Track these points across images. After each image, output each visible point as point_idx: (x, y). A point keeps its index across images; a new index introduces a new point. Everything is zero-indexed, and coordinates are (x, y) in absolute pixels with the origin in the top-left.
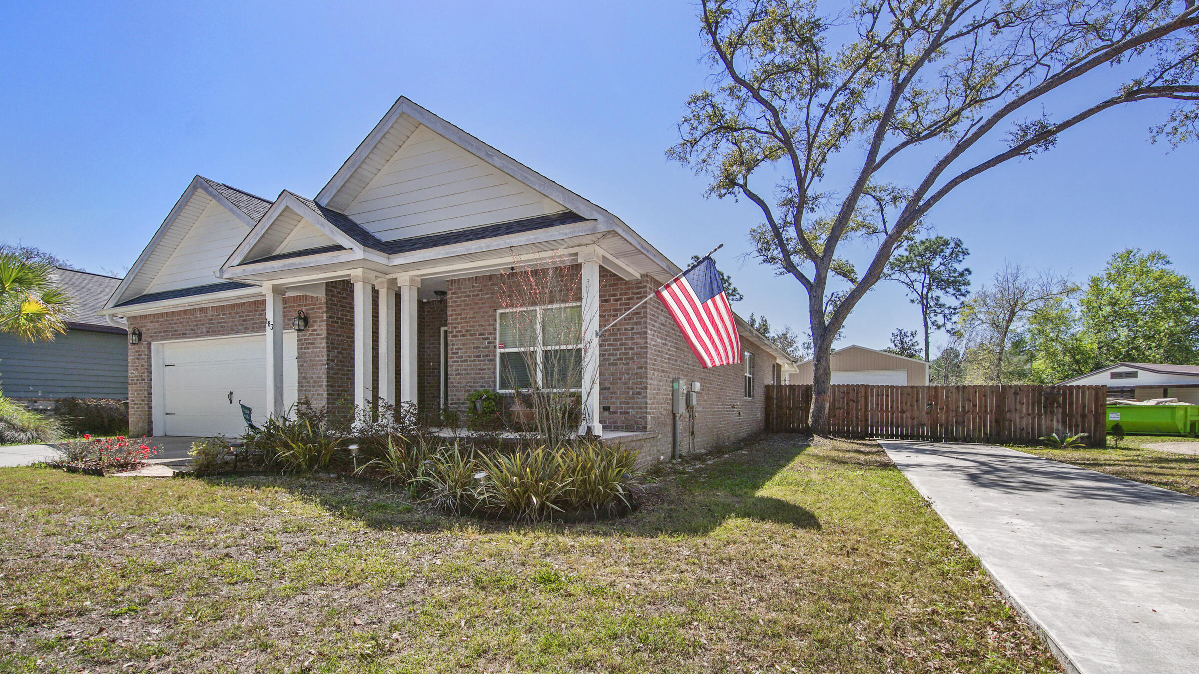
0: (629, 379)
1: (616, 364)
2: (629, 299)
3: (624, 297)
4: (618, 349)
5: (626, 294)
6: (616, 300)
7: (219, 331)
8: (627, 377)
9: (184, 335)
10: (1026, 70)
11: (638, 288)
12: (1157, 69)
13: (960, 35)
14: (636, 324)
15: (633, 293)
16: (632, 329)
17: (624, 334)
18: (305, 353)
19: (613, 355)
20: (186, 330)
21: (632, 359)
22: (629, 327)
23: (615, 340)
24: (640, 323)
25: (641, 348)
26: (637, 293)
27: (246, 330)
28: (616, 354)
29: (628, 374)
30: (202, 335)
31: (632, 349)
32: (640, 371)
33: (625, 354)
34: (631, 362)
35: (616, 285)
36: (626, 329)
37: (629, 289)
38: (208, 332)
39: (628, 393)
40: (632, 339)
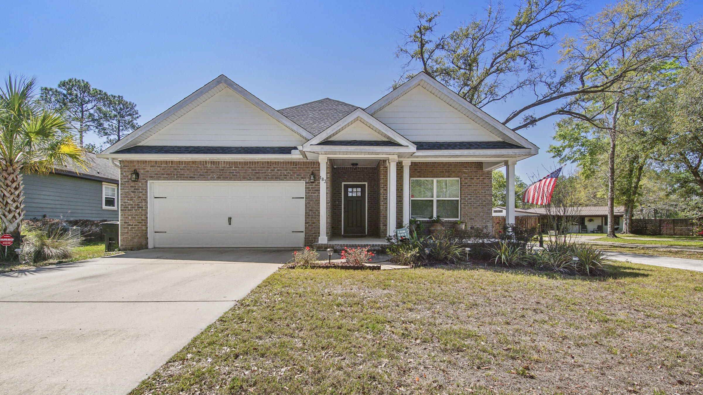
0: (483, 215)
1: (477, 208)
2: (483, 179)
3: (481, 178)
4: (478, 201)
5: (482, 176)
6: (478, 179)
7: (231, 178)
8: (482, 214)
9: (192, 178)
10: (511, 92)
11: (488, 174)
12: (565, 104)
13: (494, 72)
14: (487, 190)
15: (485, 176)
16: (485, 192)
17: (481, 195)
18: (312, 196)
19: (475, 203)
20: (194, 175)
21: (485, 206)
22: (483, 191)
23: (477, 197)
24: (489, 190)
25: (489, 201)
26: (487, 176)
27: (258, 179)
28: (477, 203)
29: (483, 212)
30: (212, 179)
31: (485, 201)
32: (488, 211)
33: (481, 203)
34: (484, 207)
35: (477, 172)
36: (482, 192)
37: (483, 174)
38: (218, 178)
39: (483, 221)
40: (485, 197)
